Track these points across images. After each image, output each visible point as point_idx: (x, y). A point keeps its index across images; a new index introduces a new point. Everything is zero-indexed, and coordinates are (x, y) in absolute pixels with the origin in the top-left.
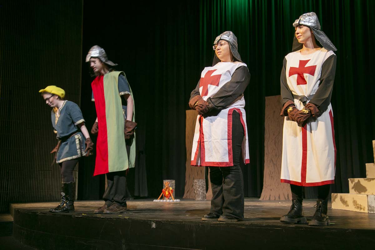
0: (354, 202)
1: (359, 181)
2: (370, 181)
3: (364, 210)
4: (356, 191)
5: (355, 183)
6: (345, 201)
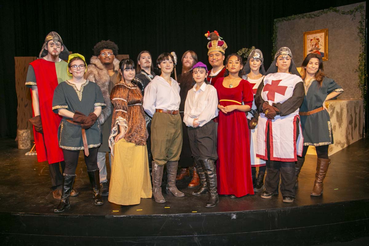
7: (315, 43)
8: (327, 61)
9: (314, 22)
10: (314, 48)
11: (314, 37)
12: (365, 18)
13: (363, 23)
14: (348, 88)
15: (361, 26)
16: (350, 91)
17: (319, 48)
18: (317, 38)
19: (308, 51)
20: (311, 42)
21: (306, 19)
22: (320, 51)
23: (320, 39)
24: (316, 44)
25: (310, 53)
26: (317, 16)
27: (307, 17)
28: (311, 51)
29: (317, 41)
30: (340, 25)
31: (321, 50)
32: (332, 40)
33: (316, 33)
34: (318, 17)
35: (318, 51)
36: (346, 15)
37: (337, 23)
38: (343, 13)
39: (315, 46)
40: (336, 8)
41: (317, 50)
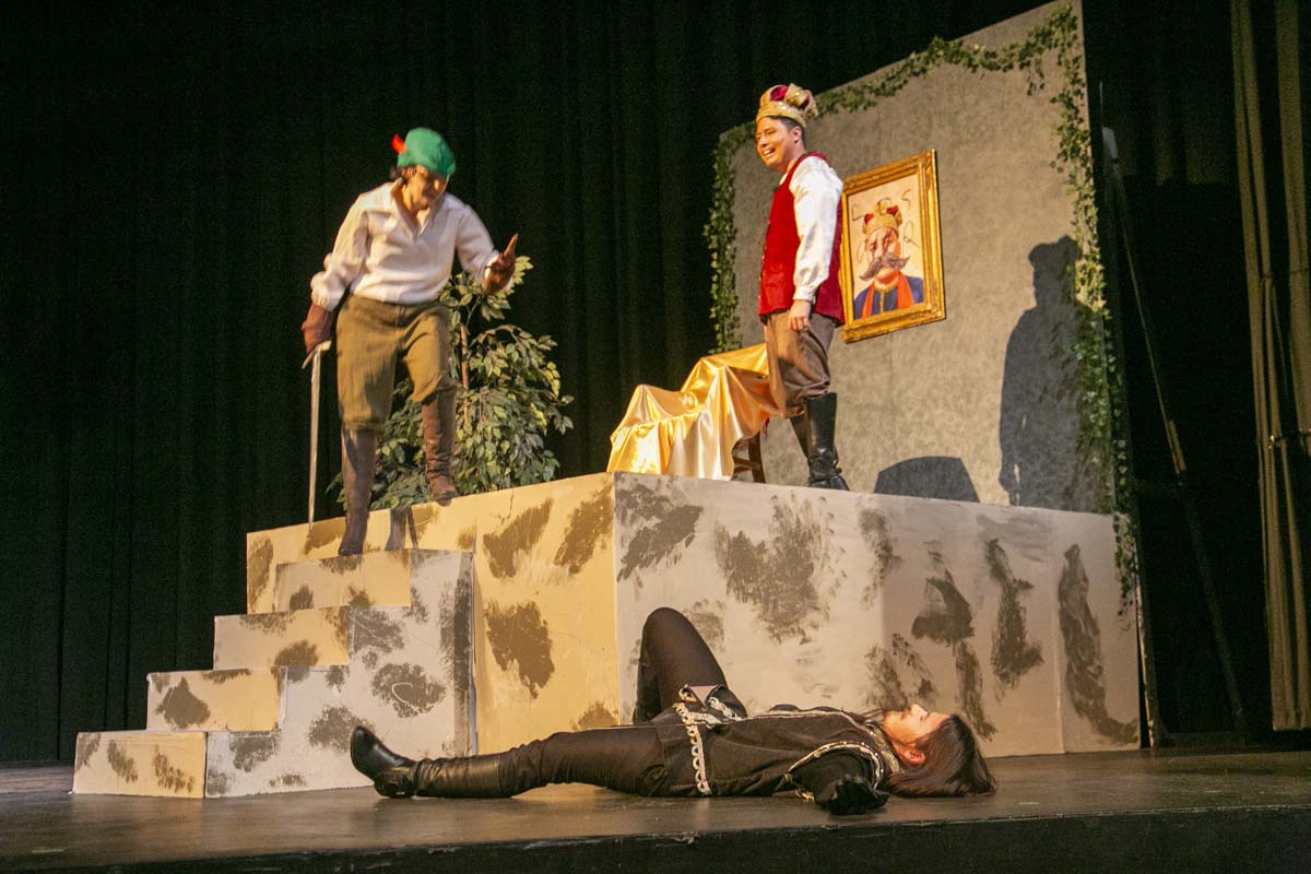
0: (159, 761)
1: (184, 682)
2: (223, 680)
3: (190, 789)
4: (172, 720)
5: (170, 690)
6: (127, 760)
7: (882, 234)
8: (938, 320)
9: (877, 122)
10: (880, 259)
11: (879, 203)
12: (1082, 75)
13: (1077, 101)
14: (1043, 458)
15: (1070, 118)
16: (1053, 478)
17: (901, 257)
18: (890, 205)
19: (857, 279)
20: (865, 231)
21: (843, 112)
22: (906, 271)
23: (903, 210)
24: (888, 235)
25: (867, 284)
26: (888, 95)
27: (845, 106)
28: (872, 273)
29: (891, 218)
30: (983, 128)
31: (909, 262)
32: (953, 210)
33: (884, 180)
34: (891, 99)
35: (900, 273)
36: (1005, 71)
37: (969, 118)
38: (991, 62)
39: (885, 250)
40: (961, 44)
41: (892, 266)
